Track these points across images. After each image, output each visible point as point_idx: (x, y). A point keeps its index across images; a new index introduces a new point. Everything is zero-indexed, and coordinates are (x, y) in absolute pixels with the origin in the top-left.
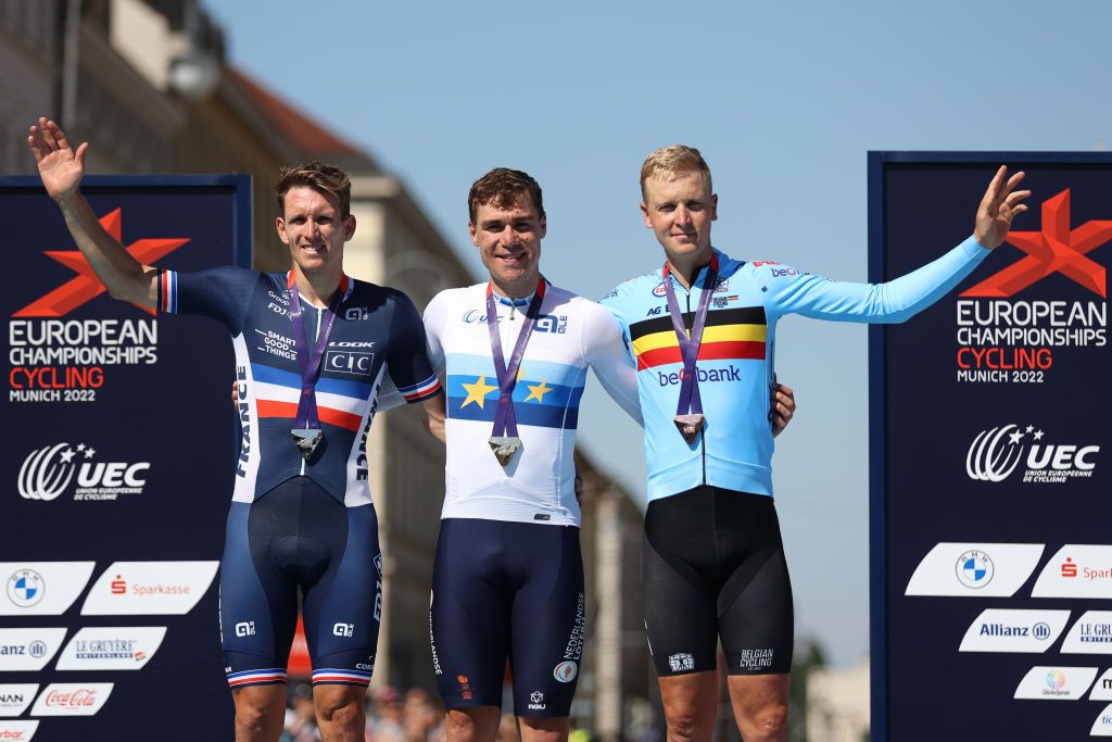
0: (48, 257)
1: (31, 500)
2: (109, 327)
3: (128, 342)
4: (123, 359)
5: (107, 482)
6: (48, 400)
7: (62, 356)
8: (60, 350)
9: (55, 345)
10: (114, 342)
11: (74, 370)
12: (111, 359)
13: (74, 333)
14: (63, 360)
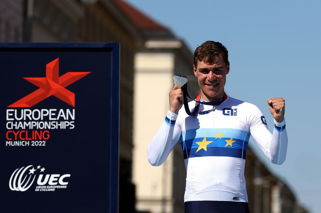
0: (25, 80)
1: (15, 191)
2: (52, 112)
3: (62, 119)
4: (59, 127)
5: (50, 183)
6: (24, 145)
7: (31, 125)
8: (30, 123)
9: (28, 120)
10: (55, 119)
11: (36, 132)
12: (54, 127)
13: (36, 115)
14: (31, 127)
